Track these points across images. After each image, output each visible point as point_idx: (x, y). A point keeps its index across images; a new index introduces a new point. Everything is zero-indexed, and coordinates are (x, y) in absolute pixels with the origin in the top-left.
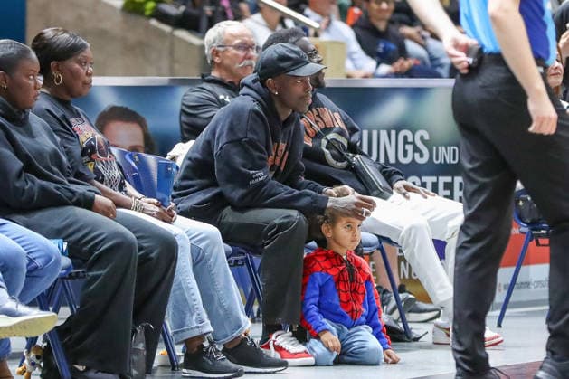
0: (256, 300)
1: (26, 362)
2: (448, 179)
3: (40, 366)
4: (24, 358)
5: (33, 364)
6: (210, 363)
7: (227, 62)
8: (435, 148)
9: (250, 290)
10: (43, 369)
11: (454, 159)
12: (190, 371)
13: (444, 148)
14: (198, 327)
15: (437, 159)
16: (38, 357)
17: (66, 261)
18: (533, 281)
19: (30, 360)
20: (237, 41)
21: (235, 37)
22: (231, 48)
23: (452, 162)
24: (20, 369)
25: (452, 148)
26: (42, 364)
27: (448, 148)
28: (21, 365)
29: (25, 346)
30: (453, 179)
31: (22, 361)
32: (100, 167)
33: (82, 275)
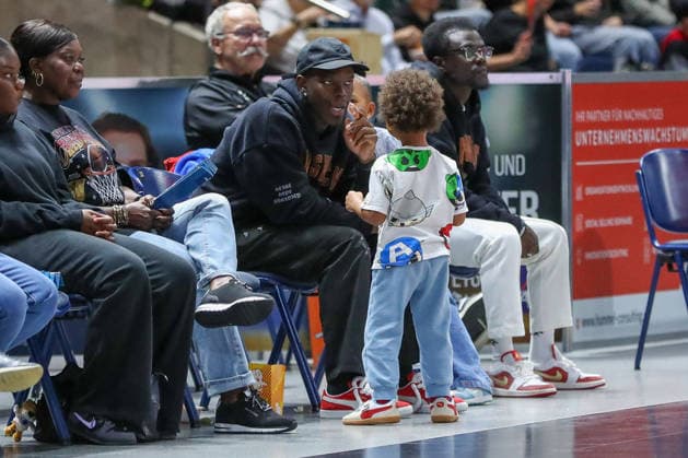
0: (287, 337)
1: (16, 419)
2: (514, 194)
3: (32, 424)
4: (13, 415)
5: (25, 422)
6: (256, 415)
7: (229, 52)
8: (496, 158)
9: (277, 331)
10: (35, 429)
11: (520, 170)
12: (228, 425)
13: (507, 157)
14: (242, 378)
15: (500, 170)
16: (30, 414)
17: (62, 298)
18: (617, 315)
19: (21, 418)
20: (239, 26)
21: (236, 21)
22: (231, 35)
23: (518, 173)
24: (9, 428)
25: (518, 157)
26: (35, 423)
27: (513, 157)
28: (9, 424)
29: (13, 401)
30: (519, 195)
31: (11, 419)
32: (93, 184)
33: (80, 314)
